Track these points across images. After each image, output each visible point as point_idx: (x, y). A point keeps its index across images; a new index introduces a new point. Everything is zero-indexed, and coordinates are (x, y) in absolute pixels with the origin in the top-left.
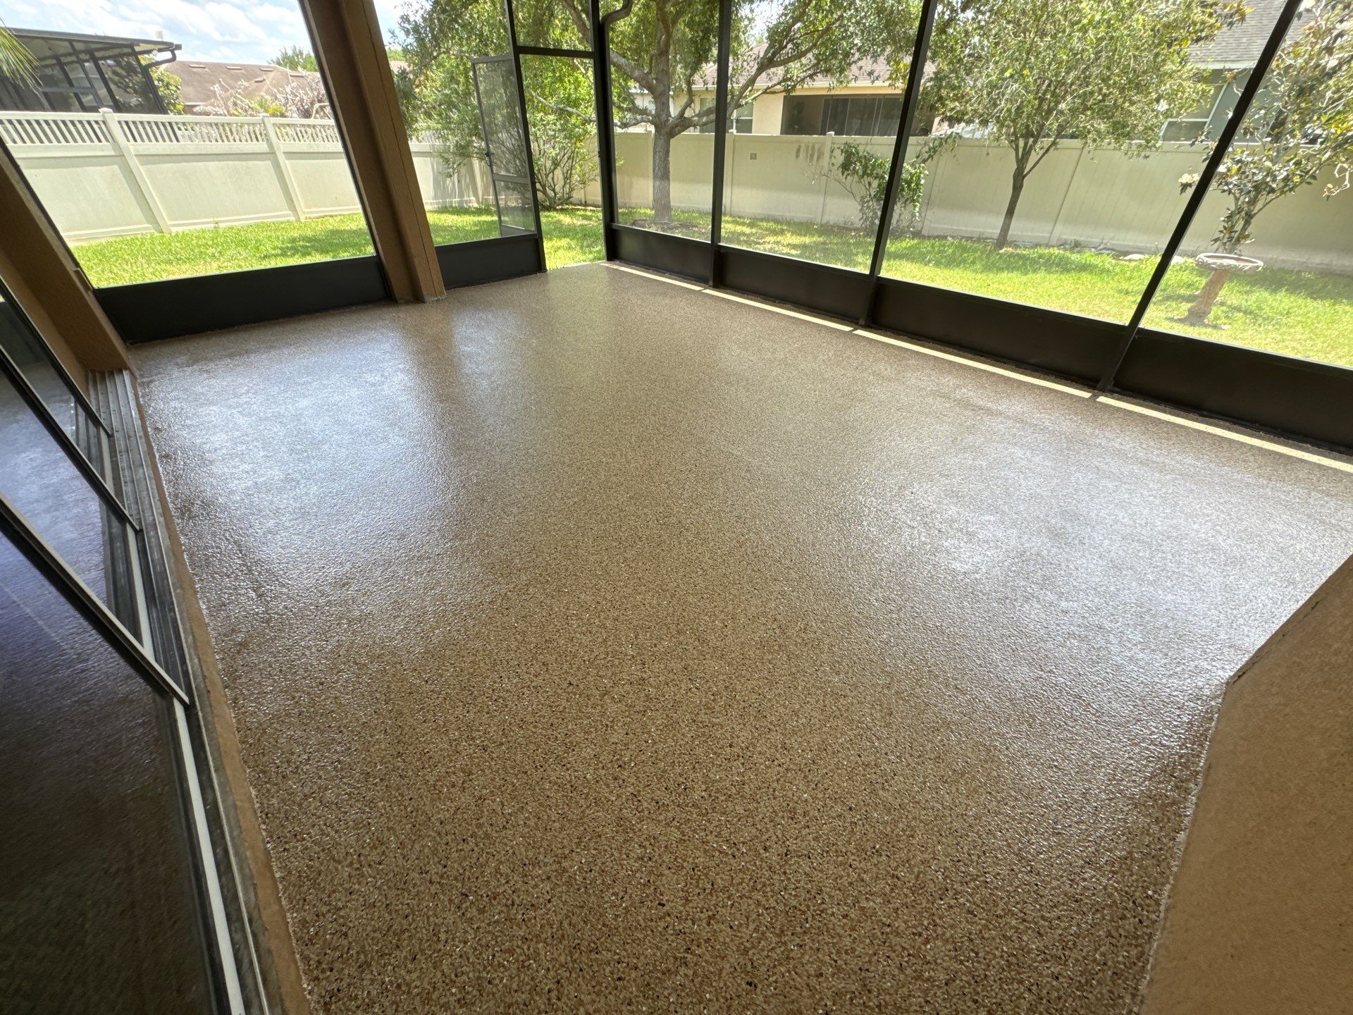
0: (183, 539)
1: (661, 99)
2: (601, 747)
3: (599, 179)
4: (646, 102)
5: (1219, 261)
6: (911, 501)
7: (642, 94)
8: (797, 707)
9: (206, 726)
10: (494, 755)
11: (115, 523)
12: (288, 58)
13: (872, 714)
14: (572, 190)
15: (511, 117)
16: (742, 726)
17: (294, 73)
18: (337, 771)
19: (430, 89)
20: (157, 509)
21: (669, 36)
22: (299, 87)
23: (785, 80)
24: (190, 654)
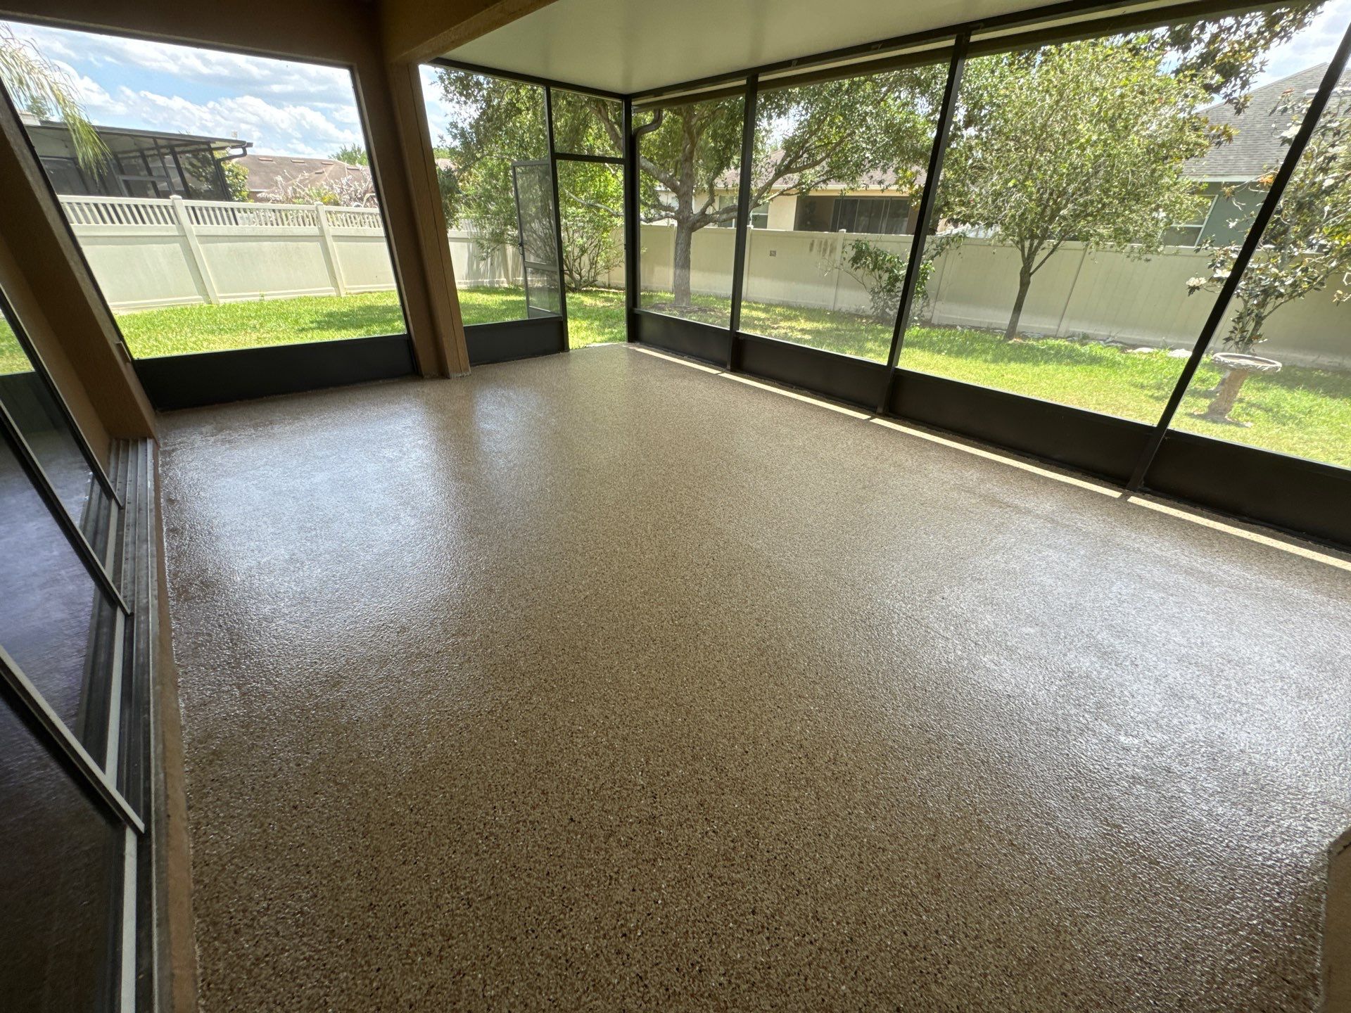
0: (174, 624)
1: (685, 198)
2: (603, 907)
3: (623, 266)
4: (669, 199)
5: (1236, 361)
6: (942, 607)
7: (666, 192)
8: (829, 862)
9: (157, 862)
10: (480, 913)
11: (106, 606)
12: (347, 154)
13: (916, 876)
14: (597, 274)
15: (544, 208)
16: (766, 885)
17: (352, 167)
18: (297, 927)
19: (473, 182)
20: (152, 590)
21: (694, 144)
22: (355, 179)
23: (800, 184)
24: (156, 766)
